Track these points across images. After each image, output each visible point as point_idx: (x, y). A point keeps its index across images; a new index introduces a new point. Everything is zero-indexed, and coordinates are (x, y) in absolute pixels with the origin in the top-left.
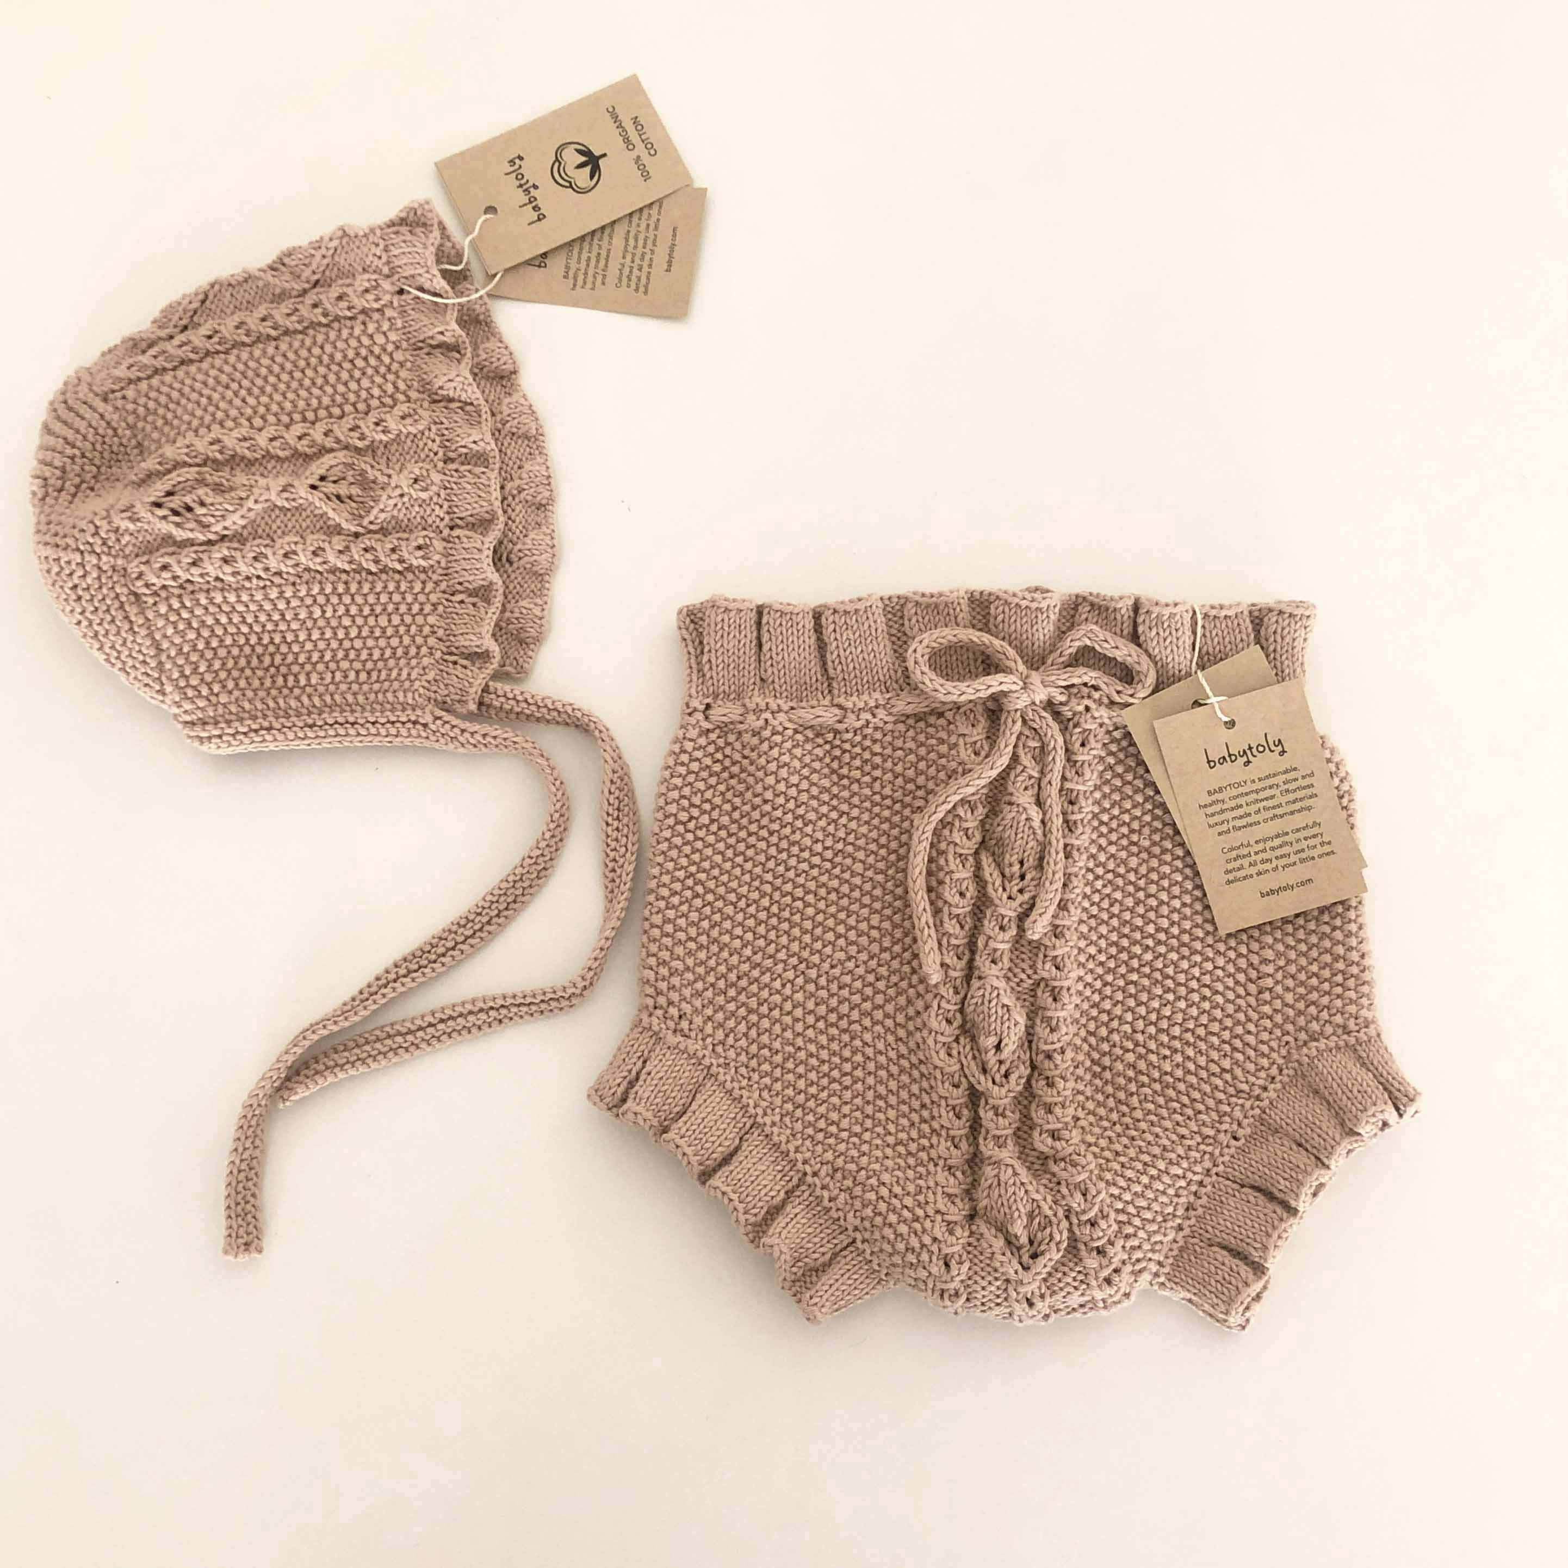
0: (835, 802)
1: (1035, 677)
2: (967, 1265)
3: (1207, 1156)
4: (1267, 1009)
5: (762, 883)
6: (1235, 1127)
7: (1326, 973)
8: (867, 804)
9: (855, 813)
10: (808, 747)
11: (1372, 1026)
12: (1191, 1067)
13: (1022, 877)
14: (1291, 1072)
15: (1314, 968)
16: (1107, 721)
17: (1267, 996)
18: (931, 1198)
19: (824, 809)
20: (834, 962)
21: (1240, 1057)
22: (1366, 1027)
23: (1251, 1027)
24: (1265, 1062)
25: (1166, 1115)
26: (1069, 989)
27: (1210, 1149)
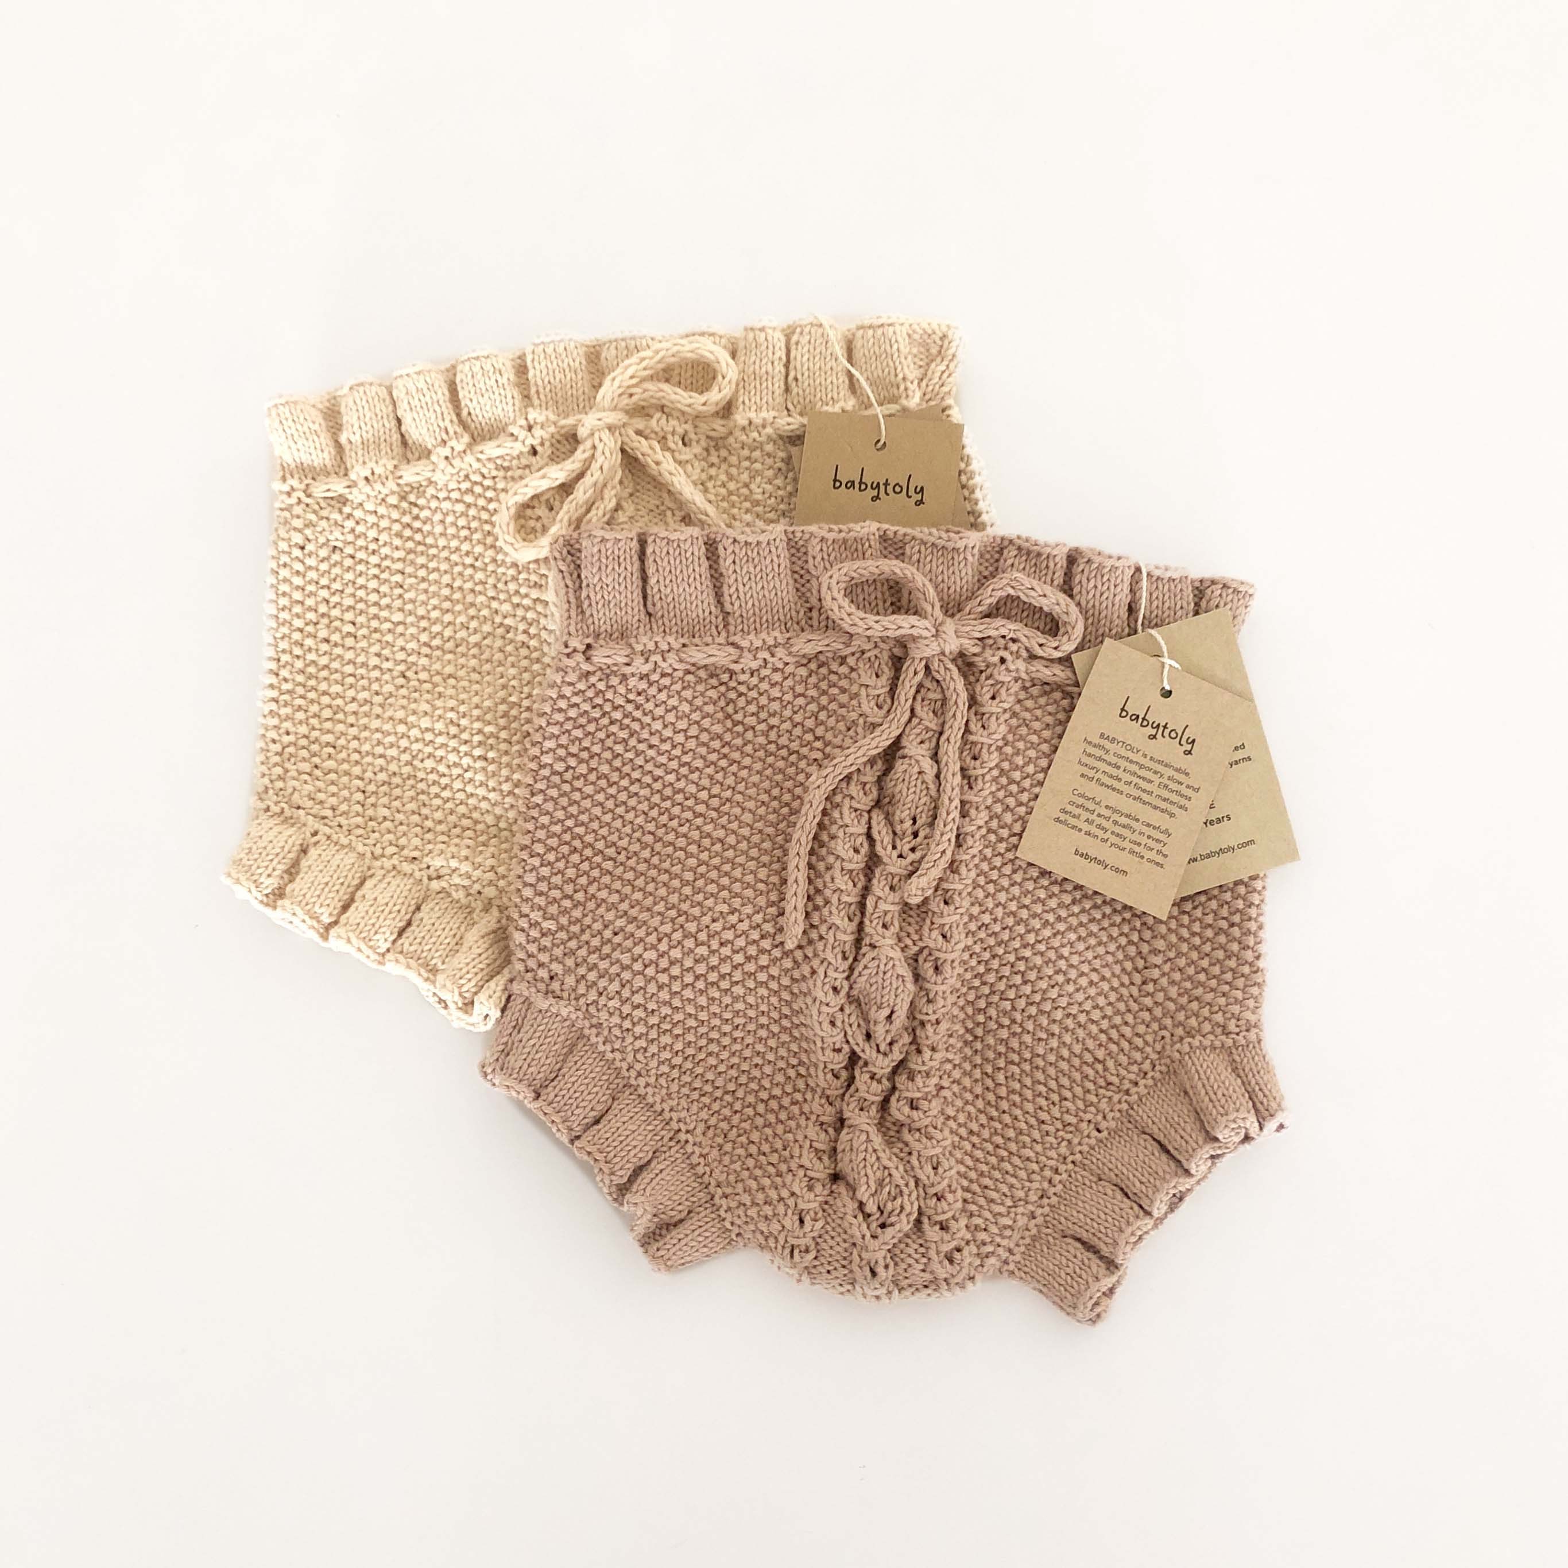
0: (726, 750)
1: (950, 626)
2: (819, 1224)
3: (1064, 1143)
4: (1148, 1001)
5: (644, 834)
6: (1100, 1118)
7: (1216, 970)
8: (761, 754)
9: (747, 761)
10: (700, 688)
11: (1254, 1031)
12: (1065, 1053)
13: (915, 835)
14: (1164, 1069)
15: (1205, 963)
16: (1024, 676)
17: (1150, 987)
18: (796, 1152)
19: (713, 757)
20: (716, 915)
21: (1114, 1048)
22: (1248, 1030)
23: (1129, 1018)
24: (1138, 1056)
25: (1030, 1098)
26: (953, 961)
27: (1069, 1136)
